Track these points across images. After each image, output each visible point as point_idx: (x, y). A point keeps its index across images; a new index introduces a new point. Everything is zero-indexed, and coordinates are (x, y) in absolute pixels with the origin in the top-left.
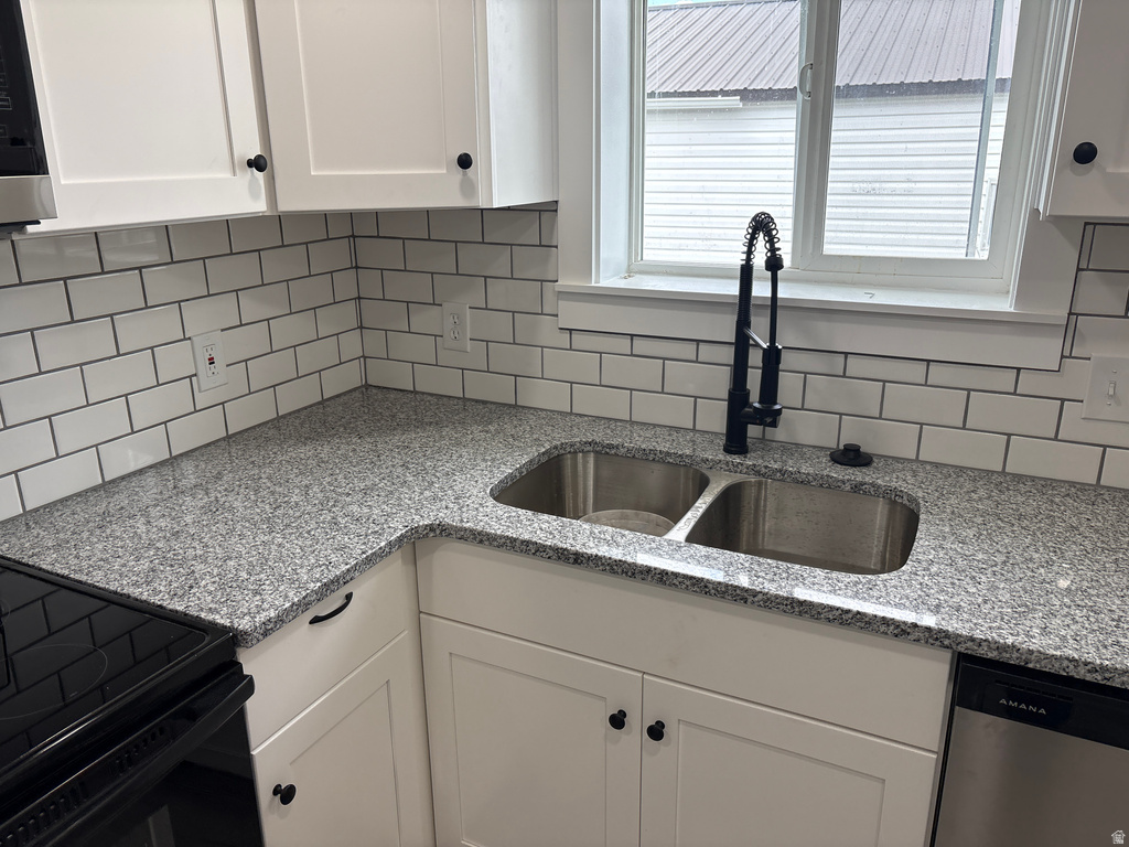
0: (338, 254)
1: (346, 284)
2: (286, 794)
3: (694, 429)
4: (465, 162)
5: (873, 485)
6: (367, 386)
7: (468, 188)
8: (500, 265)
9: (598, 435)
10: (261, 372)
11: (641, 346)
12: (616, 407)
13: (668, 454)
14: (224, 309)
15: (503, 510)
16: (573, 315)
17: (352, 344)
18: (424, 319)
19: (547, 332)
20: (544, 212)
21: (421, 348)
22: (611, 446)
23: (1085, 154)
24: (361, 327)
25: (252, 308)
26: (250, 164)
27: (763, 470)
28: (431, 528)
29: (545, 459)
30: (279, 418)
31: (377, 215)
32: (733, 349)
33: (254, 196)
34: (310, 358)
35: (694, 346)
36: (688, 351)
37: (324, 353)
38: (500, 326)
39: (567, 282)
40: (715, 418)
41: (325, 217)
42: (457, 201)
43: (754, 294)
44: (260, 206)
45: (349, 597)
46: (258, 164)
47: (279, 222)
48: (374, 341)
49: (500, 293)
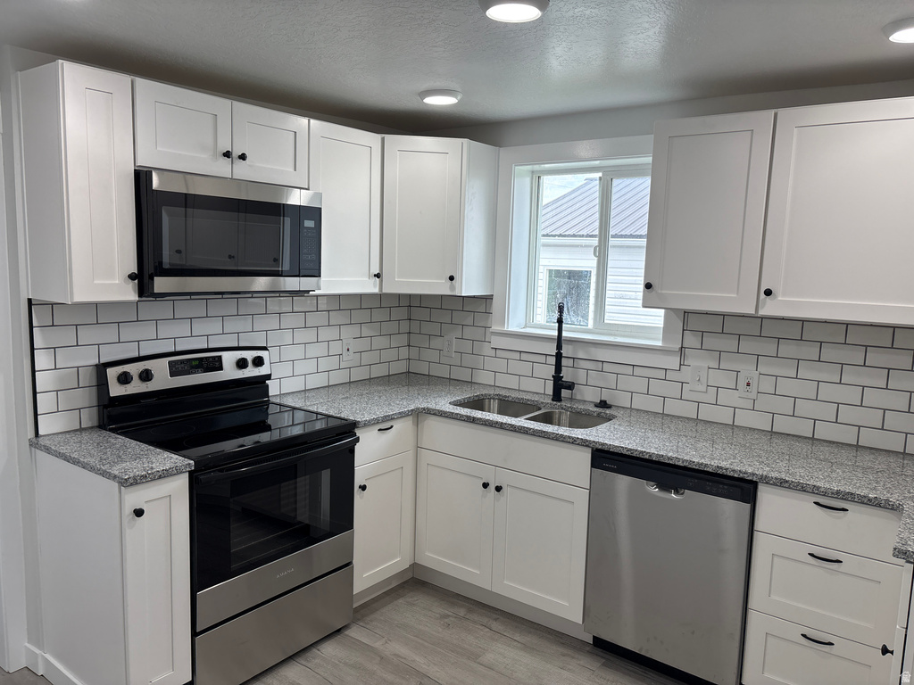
0: (403, 313)
1: (405, 326)
2: (363, 488)
3: (544, 394)
4: (452, 278)
6: (409, 372)
7: (453, 288)
8: (469, 321)
9: (503, 393)
10: (366, 358)
11: (524, 356)
12: (512, 382)
14: (355, 331)
15: (451, 406)
16: (497, 342)
17: (404, 353)
18: (436, 343)
19: (487, 350)
20: (488, 299)
21: (434, 356)
22: (506, 397)
24: (409, 346)
25: (366, 331)
26: (375, 275)
28: (424, 409)
29: (476, 399)
30: (370, 379)
31: (421, 296)
33: (375, 286)
34: (387, 355)
35: (544, 356)
36: (541, 359)
37: (391, 355)
38: (467, 346)
39: (495, 328)
40: (550, 391)
41: (399, 296)
42: (448, 292)
44: (376, 290)
45: (392, 427)
46: (378, 276)
47: (380, 297)
48: (414, 352)
49: (468, 332)
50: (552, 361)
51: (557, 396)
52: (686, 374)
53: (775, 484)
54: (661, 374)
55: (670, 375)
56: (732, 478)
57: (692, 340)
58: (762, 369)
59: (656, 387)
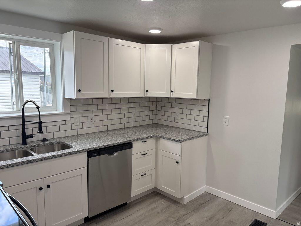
5: (53, 142)
13: (12, 149)
23: (79, 91)
27: (33, 146)
32: (22, 126)
35: (8, 127)
36: (7, 128)
40: (20, 140)
43: (25, 115)
50: (21, 127)
51: (24, 143)
52: (73, 121)
53: (136, 141)
54: (64, 123)
55: (67, 122)
56: (128, 143)
57: (73, 109)
58: (94, 114)
59: (63, 128)
